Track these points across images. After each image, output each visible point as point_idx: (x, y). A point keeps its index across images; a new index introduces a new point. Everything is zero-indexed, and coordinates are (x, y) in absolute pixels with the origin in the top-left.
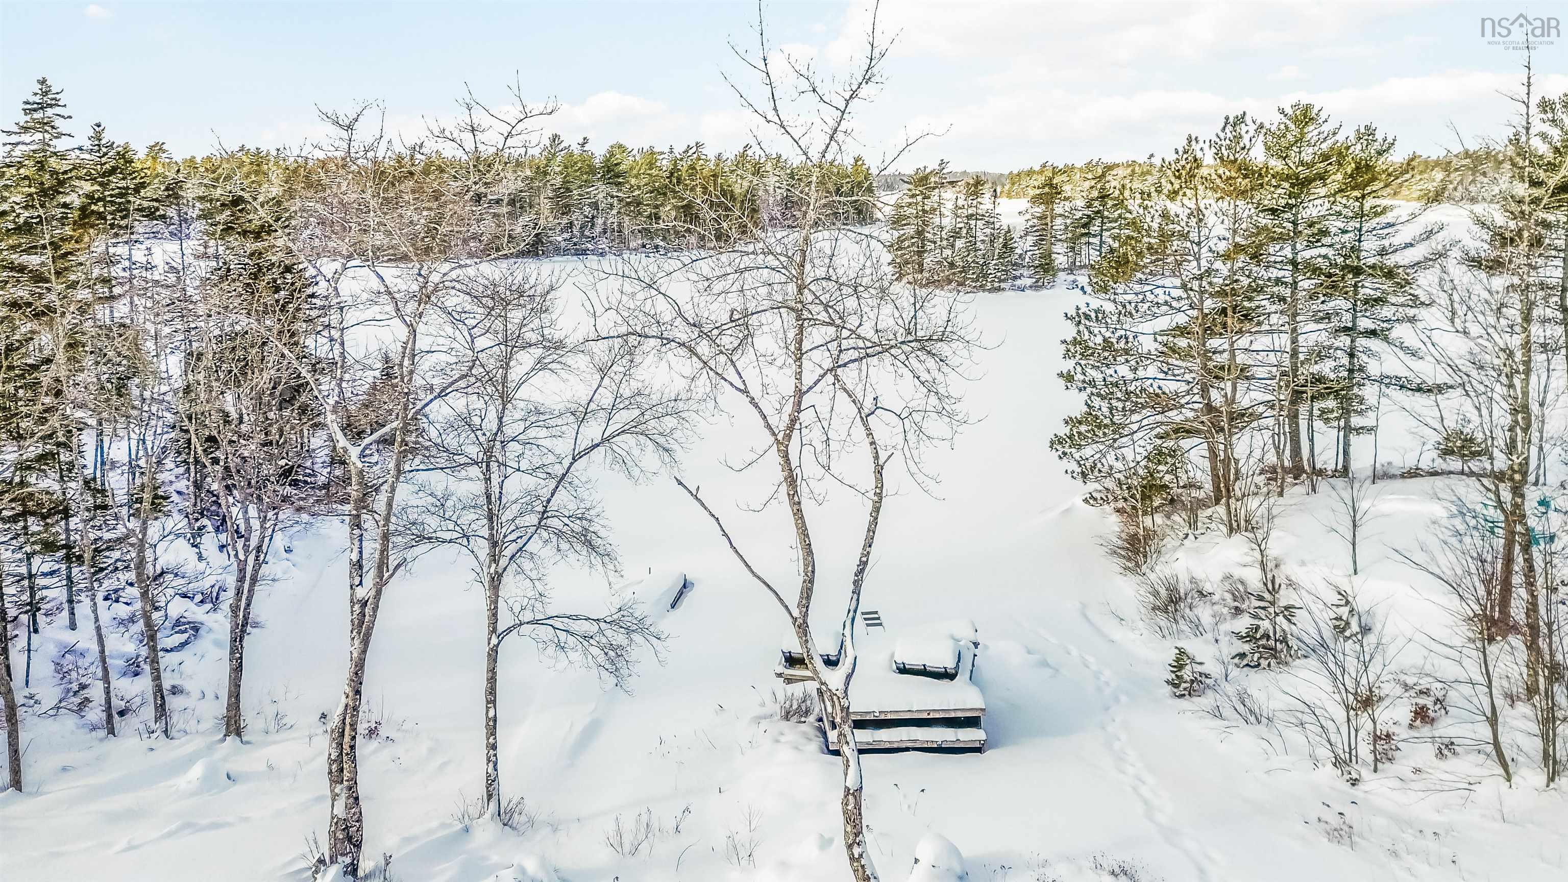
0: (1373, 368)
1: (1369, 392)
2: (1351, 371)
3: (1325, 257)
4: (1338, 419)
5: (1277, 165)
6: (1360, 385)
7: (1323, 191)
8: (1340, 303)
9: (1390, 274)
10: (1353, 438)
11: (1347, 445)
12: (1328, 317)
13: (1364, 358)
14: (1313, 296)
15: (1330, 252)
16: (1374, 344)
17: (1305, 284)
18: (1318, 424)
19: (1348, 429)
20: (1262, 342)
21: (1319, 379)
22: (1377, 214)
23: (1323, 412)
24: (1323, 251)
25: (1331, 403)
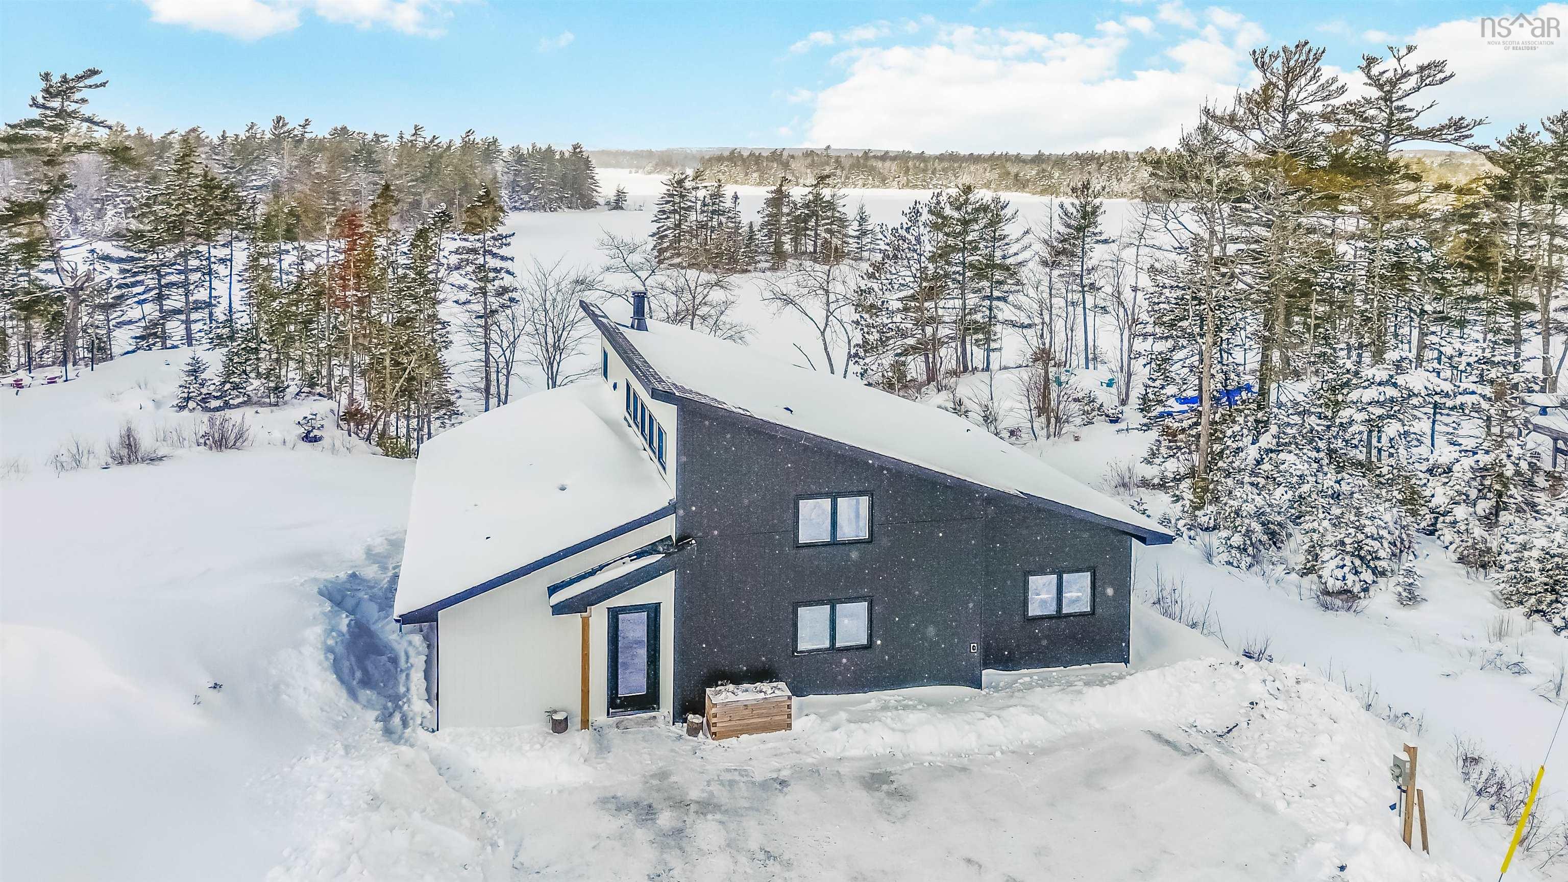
0: (1000, 316)
1: (998, 328)
2: (990, 318)
3: (978, 260)
4: (984, 344)
5: (956, 215)
6: (995, 325)
7: (976, 227)
8: (985, 283)
9: (1008, 269)
10: (991, 354)
11: (988, 356)
12: (979, 290)
13: (995, 311)
14: (972, 279)
15: (980, 258)
16: (1001, 304)
17: (968, 274)
18: (974, 348)
19: (989, 350)
20: (950, 303)
21: (976, 322)
22: (1001, 239)
23: (977, 341)
24: (977, 258)
25: (981, 336)
